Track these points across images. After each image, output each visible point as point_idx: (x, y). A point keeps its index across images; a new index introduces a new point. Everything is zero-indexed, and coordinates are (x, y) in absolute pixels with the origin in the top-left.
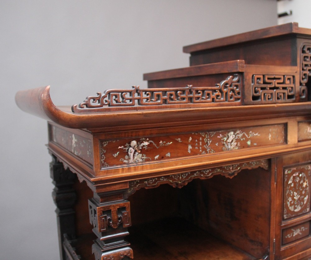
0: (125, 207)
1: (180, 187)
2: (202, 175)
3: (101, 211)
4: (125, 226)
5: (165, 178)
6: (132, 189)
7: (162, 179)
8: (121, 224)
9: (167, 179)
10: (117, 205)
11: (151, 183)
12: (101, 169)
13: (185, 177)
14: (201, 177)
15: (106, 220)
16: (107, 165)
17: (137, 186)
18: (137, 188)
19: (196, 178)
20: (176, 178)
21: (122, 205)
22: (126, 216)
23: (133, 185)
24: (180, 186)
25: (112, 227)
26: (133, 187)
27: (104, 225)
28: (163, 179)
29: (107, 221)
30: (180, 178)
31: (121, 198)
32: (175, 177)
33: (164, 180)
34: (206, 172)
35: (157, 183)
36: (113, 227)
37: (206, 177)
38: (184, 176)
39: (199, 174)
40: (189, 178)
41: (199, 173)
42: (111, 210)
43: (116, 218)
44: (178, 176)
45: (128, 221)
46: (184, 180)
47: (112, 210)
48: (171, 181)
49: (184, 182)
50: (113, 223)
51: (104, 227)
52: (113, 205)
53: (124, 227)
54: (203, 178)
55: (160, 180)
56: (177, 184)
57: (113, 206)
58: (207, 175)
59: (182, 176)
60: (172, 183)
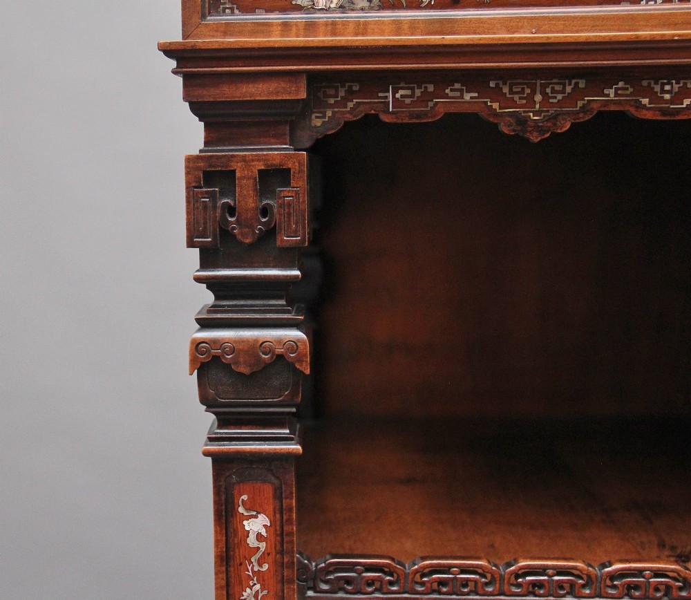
0: (289, 170)
1: (535, 138)
2: (645, 101)
3: (198, 169)
4: (283, 241)
5: (468, 92)
6: (329, 113)
7: (458, 94)
8: (270, 233)
9: (476, 95)
10: (259, 159)
11: (408, 101)
12: (203, 16)
13: (560, 97)
14: (641, 106)
15: (215, 207)
16: (232, 9)
17: (350, 105)
18: (350, 112)
19: (613, 108)
20: (516, 97)
21: (277, 162)
22: (289, 204)
23: (332, 101)
24: (535, 134)
25: (234, 236)
26: (331, 106)
27: (205, 223)
28: (461, 91)
29: (219, 211)
30: (538, 98)
31: (279, 138)
32: (511, 92)
33: (462, 97)
34: (663, 91)
35: (431, 104)
36: (239, 237)
37: (664, 112)
38: (553, 91)
39: (631, 94)
40: (580, 104)
41: (631, 90)
42: (234, 171)
43: (251, 203)
44: (528, 91)
45: (297, 224)
46: (552, 111)
47: (238, 174)
48: (496, 106)
49: (554, 118)
50: (238, 222)
51: (205, 228)
52: (245, 156)
53: (278, 243)
54: (649, 115)
55: (447, 96)
56: (522, 121)
57: (244, 159)
58: (672, 102)
59: (548, 90)
60: (496, 115)
